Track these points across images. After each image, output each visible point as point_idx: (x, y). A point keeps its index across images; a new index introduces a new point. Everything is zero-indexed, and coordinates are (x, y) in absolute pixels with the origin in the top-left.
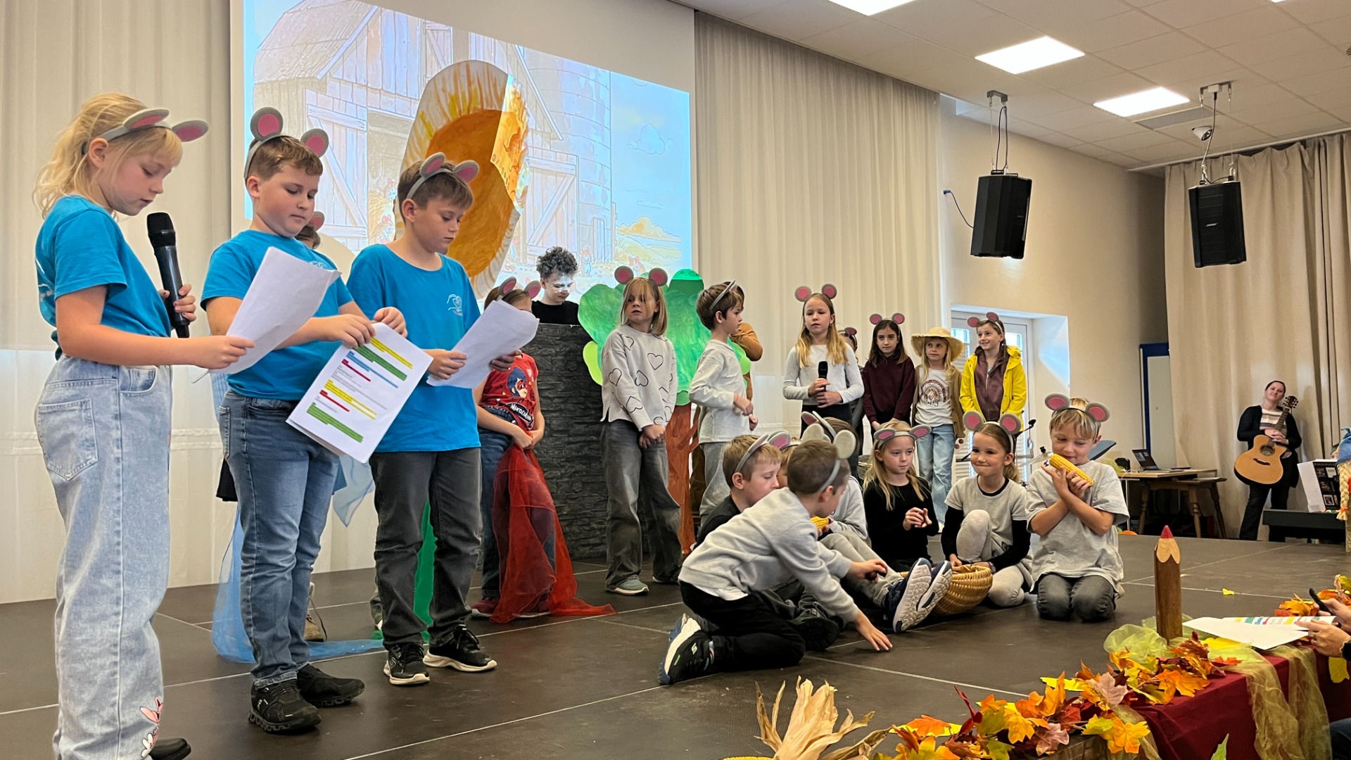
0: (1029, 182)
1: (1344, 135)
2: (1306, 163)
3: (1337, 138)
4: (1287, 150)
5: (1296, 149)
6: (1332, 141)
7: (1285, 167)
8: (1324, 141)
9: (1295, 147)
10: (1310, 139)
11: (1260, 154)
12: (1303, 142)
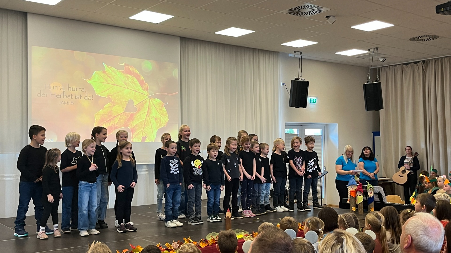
0: (308, 83)
1: (436, 59)
2: (424, 69)
3: (434, 60)
4: (418, 64)
5: (421, 64)
6: (432, 61)
7: (417, 70)
8: (430, 61)
9: (420, 62)
10: (426, 60)
11: (409, 65)
12: (424, 62)
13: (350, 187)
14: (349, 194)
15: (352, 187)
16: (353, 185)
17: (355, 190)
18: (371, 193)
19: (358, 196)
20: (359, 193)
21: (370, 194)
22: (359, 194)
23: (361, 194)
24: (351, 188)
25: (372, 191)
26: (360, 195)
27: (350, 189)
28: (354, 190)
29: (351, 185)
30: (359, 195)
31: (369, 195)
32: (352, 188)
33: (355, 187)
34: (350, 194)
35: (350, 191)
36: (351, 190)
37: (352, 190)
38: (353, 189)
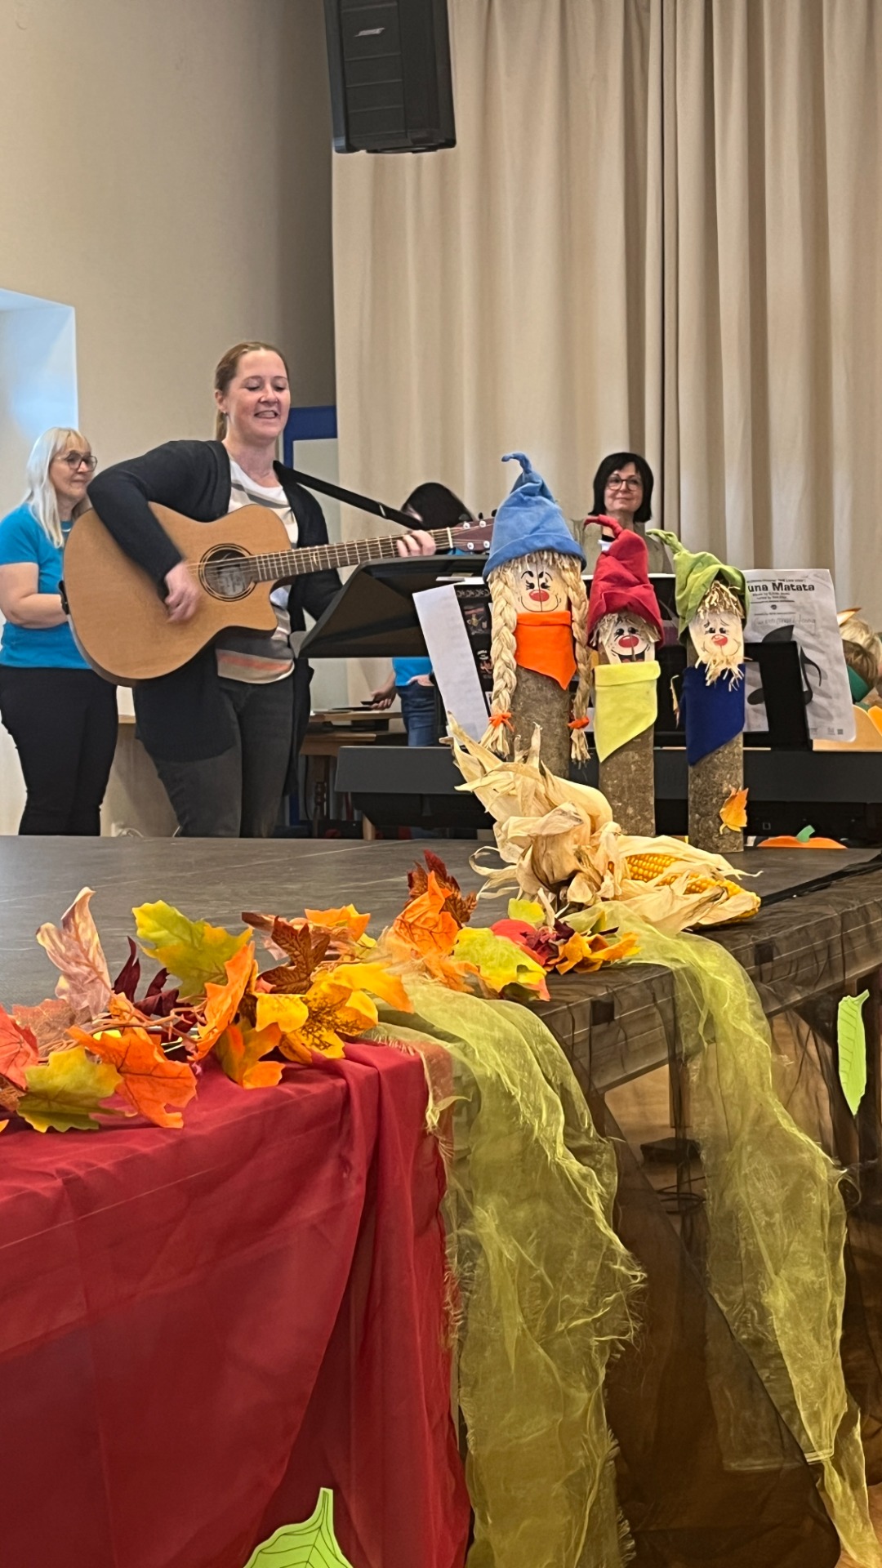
13: (509, 573)
14: (508, 656)
15: (534, 580)
16: (541, 551)
17: (563, 607)
18: (724, 642)
19: (604, 660)
20: (621, 632)
21: (716, 649)
22: (623, 644)
23: (638, 650)
24: (526, 593)
25: (725, 619)
26: (627, 652)
27: (514, 600)
28: (554, 605)
29: (519, 557)
30: (623, 658)
31: (703, 657)
32: (532, 586)
33: (569, 576)
34: (516, 656)
35: (511, 616)
36: (522, 610)
37: (535, 606)
38: (542, 597)
